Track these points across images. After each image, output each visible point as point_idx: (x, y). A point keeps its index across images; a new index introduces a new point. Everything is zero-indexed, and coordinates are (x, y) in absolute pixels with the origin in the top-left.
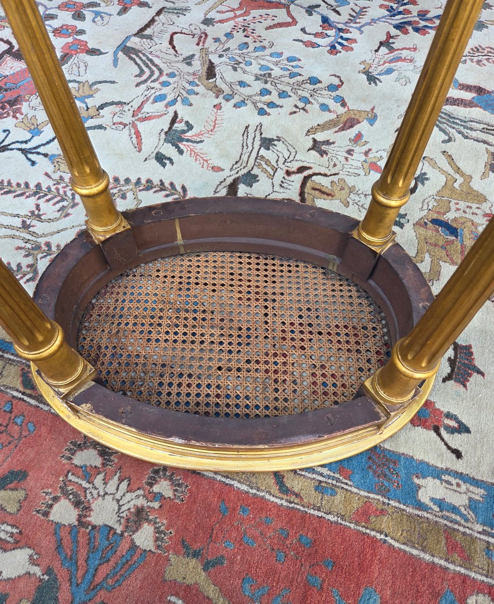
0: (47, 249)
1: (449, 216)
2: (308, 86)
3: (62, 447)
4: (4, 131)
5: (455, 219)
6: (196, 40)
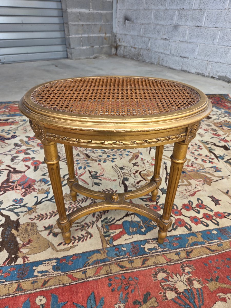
3: (151, 278)
4: (35, 197)
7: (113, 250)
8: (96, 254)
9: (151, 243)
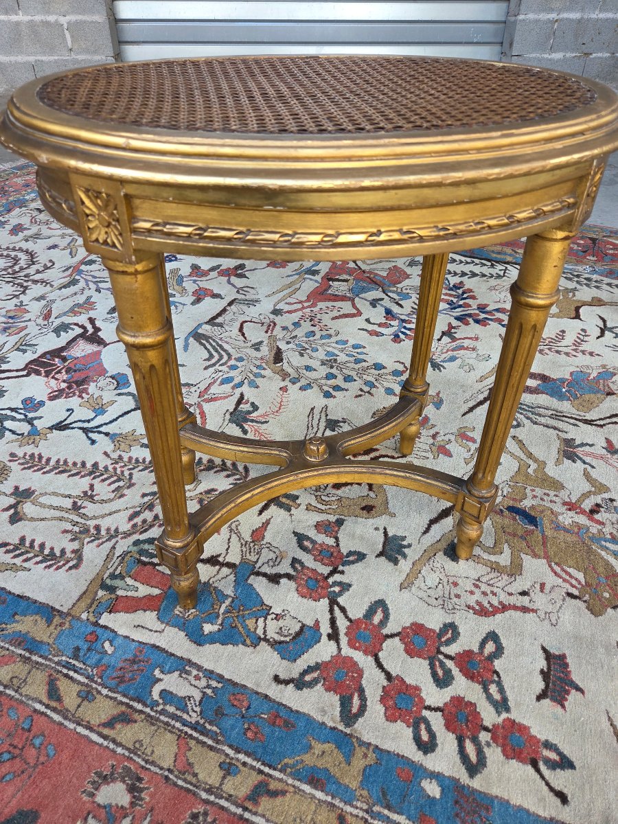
0: (95, 532)
1: (527, 504)
2: (373, 371)
3: (85, 780)
4: (68, 410)
5: (533, 507)
6: (265, 328)
7: (84, 633)
8: (37, 617)
9: (191, 678)
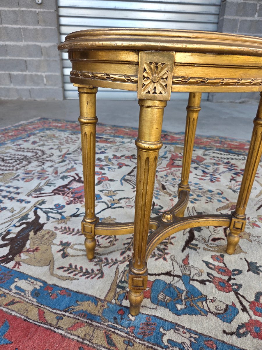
0: (106, 261)
4: (77, 209)
7: (116, 310)
8: (90, 302)
9: (181, 333)
